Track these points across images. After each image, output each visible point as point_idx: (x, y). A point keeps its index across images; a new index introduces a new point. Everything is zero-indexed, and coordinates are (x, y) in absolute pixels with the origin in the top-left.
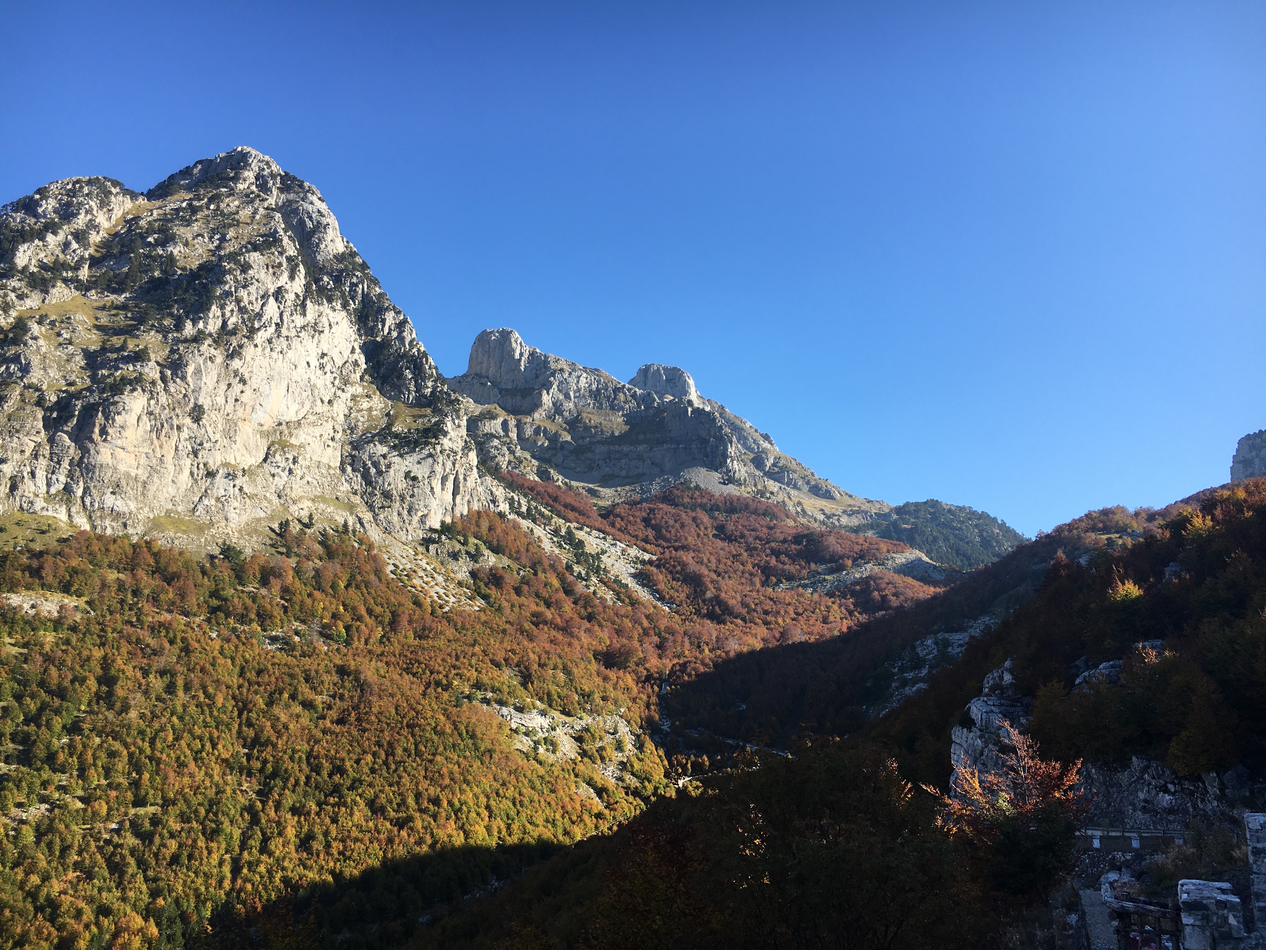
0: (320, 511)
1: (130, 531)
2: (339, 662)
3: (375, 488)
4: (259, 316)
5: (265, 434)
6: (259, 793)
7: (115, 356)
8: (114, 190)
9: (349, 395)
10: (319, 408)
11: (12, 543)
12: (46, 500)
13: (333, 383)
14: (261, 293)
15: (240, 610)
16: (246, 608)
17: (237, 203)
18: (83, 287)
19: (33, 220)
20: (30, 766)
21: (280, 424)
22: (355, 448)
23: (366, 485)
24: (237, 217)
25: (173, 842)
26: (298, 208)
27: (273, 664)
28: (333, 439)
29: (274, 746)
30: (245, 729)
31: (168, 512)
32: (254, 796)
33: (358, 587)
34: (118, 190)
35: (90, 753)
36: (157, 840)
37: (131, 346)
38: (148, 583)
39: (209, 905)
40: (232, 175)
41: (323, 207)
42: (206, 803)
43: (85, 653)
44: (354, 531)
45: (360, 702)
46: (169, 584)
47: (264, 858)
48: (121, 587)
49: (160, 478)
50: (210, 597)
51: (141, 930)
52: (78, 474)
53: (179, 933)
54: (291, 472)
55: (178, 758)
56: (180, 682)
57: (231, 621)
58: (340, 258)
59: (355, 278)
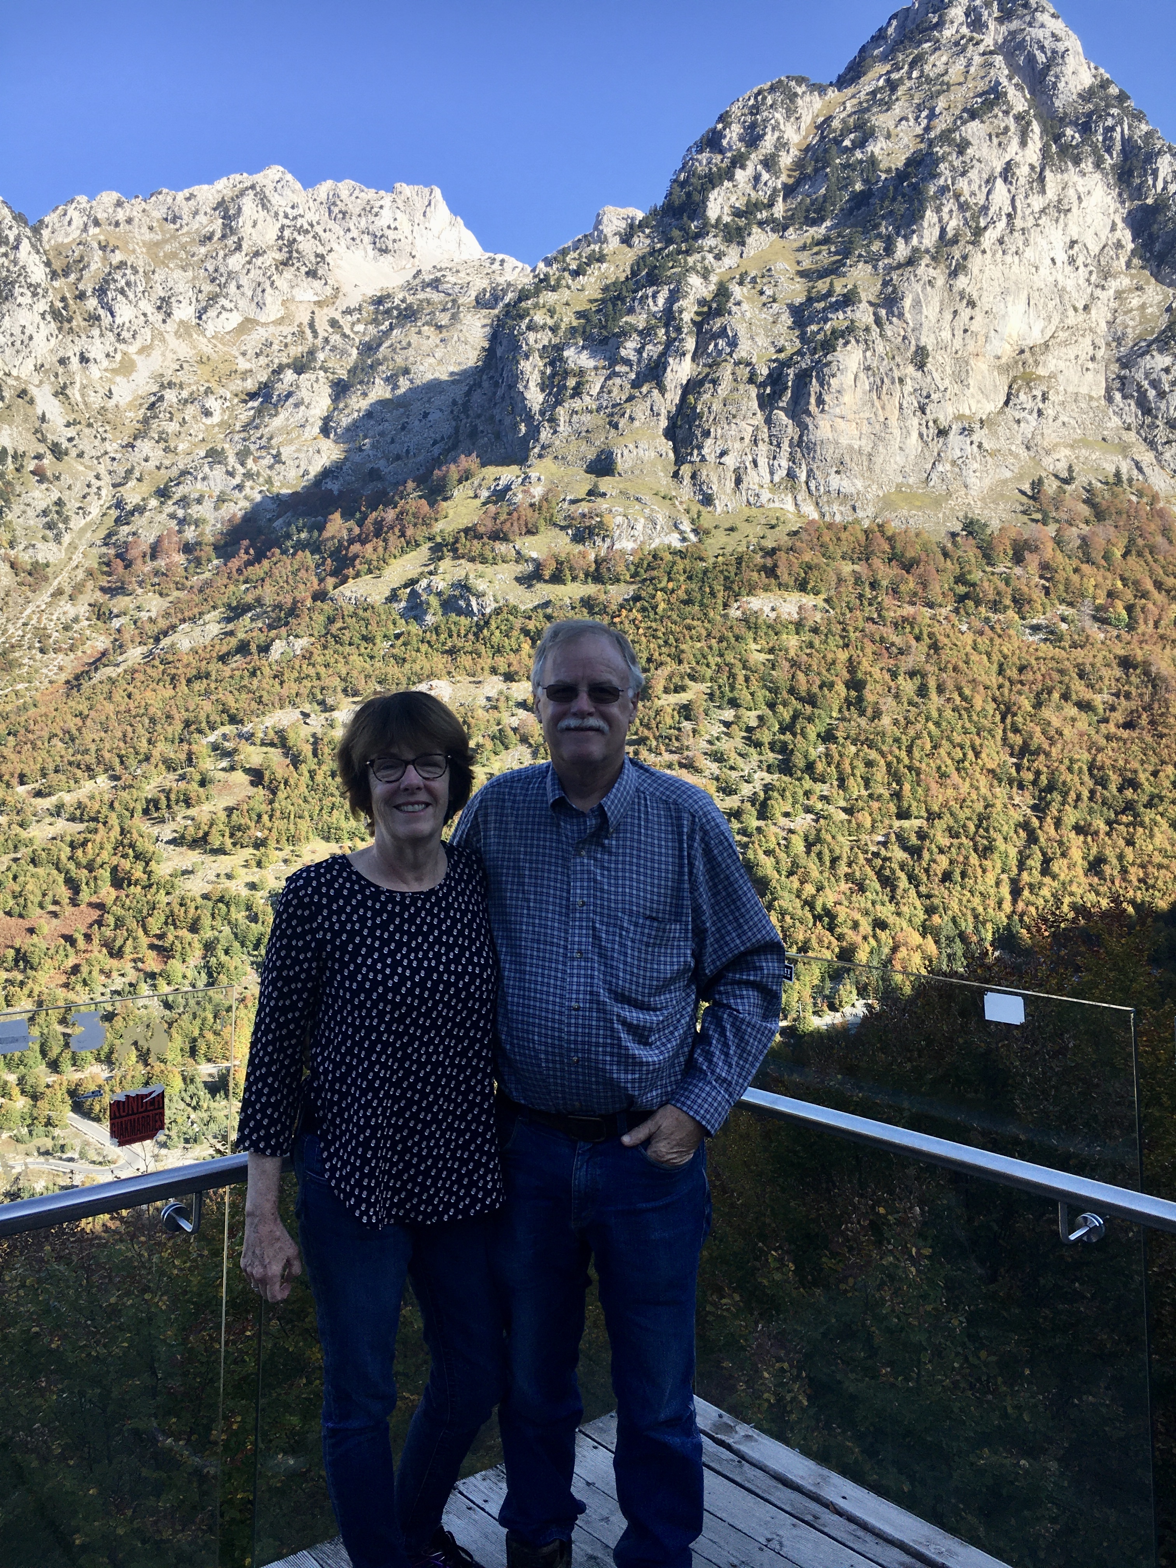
0: (1082, 459)
1: (860, 514)
2: (1122, 652)
3: (1156, 417)
4: (985, 209)
5: (1005, 369)
6: (1034, 808)
7: (822, 305)
8: (799, 91)
9: (1111, 292)
10: (1072, 319)
11: (744, 543)
12: (771, 491)
13: (1088, 280)
14: (985, 176)
15: (991, 596)
16: (998, 593)
17: (944, 59)
18: (780, 227)
19: (720, 157)
20: (791, 775)
21: (1022, 352)
22: (1124, 366)
23: (1143, 414)
24: (946, 78)
25: (943, 857)
26: (1024, 40)
27: (1037, 659)
28: (1093, 359)
29: (1048, 755)
30: (1010, 735)
31: (899, 487)
32: (1029, 811)
33: (1140, 554)
34: (804, 88)
35: (847, 762)
36: (926, 855)
37: (838, 289)
38: (886, 573)
39: (989, 926)
40: (935, 20)
41: (1058, 26)
42: (975, 818)
43: (830, 656)
44: (1130, 480)
45: (1152, 700)
46: (908, 572)
47: (1047, 880)
48: (858, 580)
49: (886, 447)
50: (956, 583)
51: (919, 947)
52: (799, 455)
53: (960, 953)
54: (1040, 413)
55: (939, 768)
56: (932, 684)
57: (982, 609)
58: (1087, 95)
59: (1110, 119)
